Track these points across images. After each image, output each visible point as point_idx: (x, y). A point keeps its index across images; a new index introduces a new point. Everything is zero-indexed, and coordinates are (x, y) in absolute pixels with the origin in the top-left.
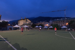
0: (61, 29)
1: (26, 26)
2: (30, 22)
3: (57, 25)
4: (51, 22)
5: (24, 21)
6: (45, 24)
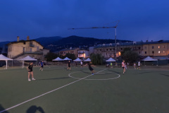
2: (41, 48)
5: (24, 46)
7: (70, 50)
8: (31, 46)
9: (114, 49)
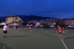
0: (49, 28)
1: (15, 24)
2: (21, 20)
3: (47, 24)
4: (41, 21)
5: (13, 18)
6: (37, 23)
7: (32, 21)
8: (17, 19)
9: (52, 22)
